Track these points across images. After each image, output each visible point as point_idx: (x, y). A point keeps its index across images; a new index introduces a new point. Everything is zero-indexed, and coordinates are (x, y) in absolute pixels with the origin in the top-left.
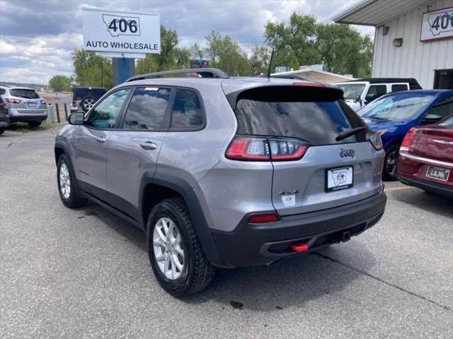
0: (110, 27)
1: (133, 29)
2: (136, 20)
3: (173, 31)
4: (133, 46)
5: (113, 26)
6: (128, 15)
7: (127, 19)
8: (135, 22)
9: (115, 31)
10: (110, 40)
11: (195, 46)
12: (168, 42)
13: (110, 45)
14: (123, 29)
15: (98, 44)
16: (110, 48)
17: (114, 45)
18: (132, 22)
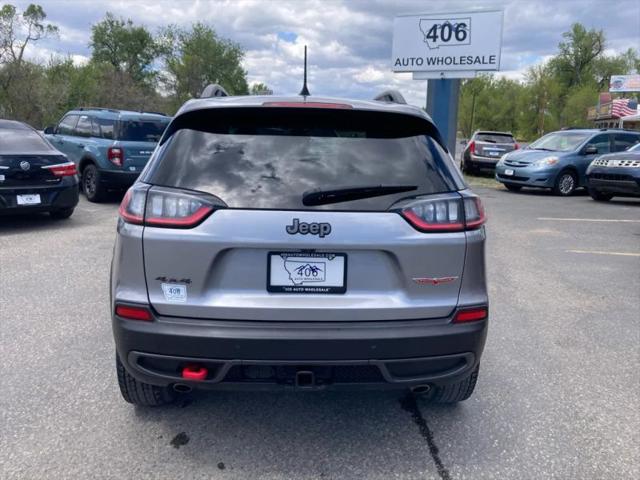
0: (428, 37)
1: (461, 35)
2: (467, 22)
3: (597, 31)
4: (458, 61)
5: (432, 34)
6: (454, 16)
7: (452, 23)
8: (464, 25)
9: (434, 41)
10: (427, 54)
11: (629, 52)
12: (586, 50)
13: (425, 62)
14: (446, 37)
15: (410, 61)
16: (425, 65)
17: (431, 61)
18: (459, 26)
